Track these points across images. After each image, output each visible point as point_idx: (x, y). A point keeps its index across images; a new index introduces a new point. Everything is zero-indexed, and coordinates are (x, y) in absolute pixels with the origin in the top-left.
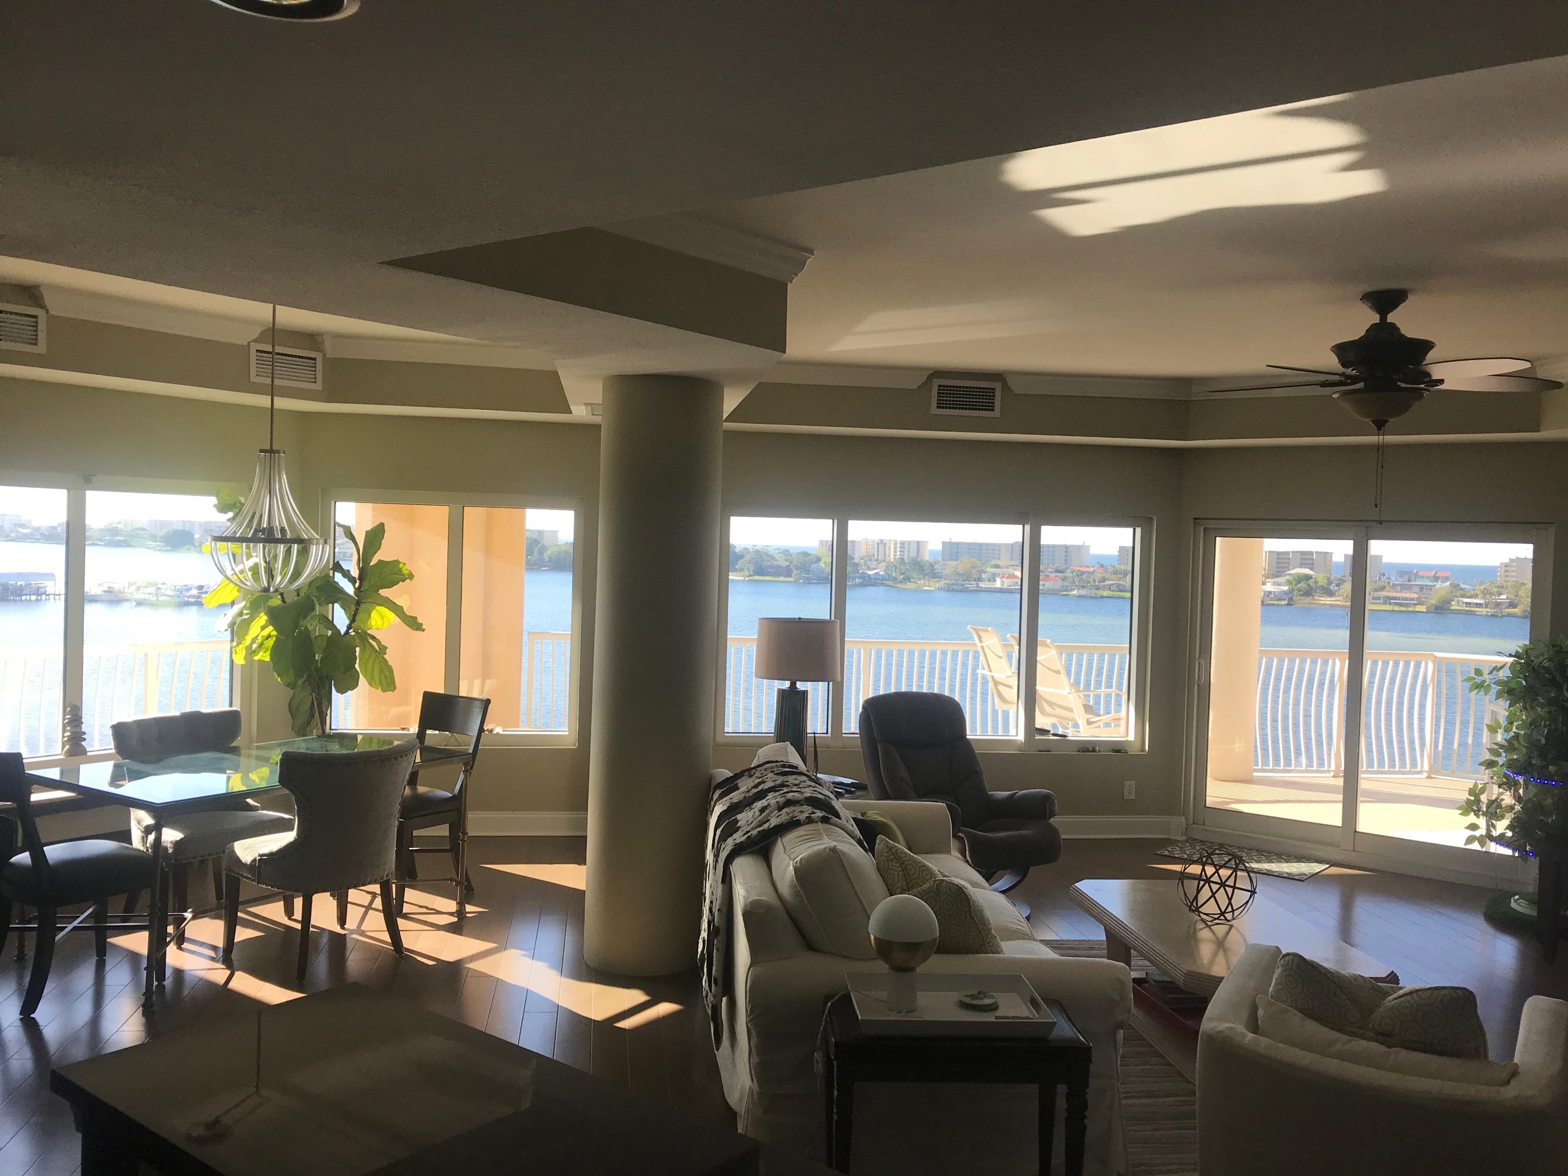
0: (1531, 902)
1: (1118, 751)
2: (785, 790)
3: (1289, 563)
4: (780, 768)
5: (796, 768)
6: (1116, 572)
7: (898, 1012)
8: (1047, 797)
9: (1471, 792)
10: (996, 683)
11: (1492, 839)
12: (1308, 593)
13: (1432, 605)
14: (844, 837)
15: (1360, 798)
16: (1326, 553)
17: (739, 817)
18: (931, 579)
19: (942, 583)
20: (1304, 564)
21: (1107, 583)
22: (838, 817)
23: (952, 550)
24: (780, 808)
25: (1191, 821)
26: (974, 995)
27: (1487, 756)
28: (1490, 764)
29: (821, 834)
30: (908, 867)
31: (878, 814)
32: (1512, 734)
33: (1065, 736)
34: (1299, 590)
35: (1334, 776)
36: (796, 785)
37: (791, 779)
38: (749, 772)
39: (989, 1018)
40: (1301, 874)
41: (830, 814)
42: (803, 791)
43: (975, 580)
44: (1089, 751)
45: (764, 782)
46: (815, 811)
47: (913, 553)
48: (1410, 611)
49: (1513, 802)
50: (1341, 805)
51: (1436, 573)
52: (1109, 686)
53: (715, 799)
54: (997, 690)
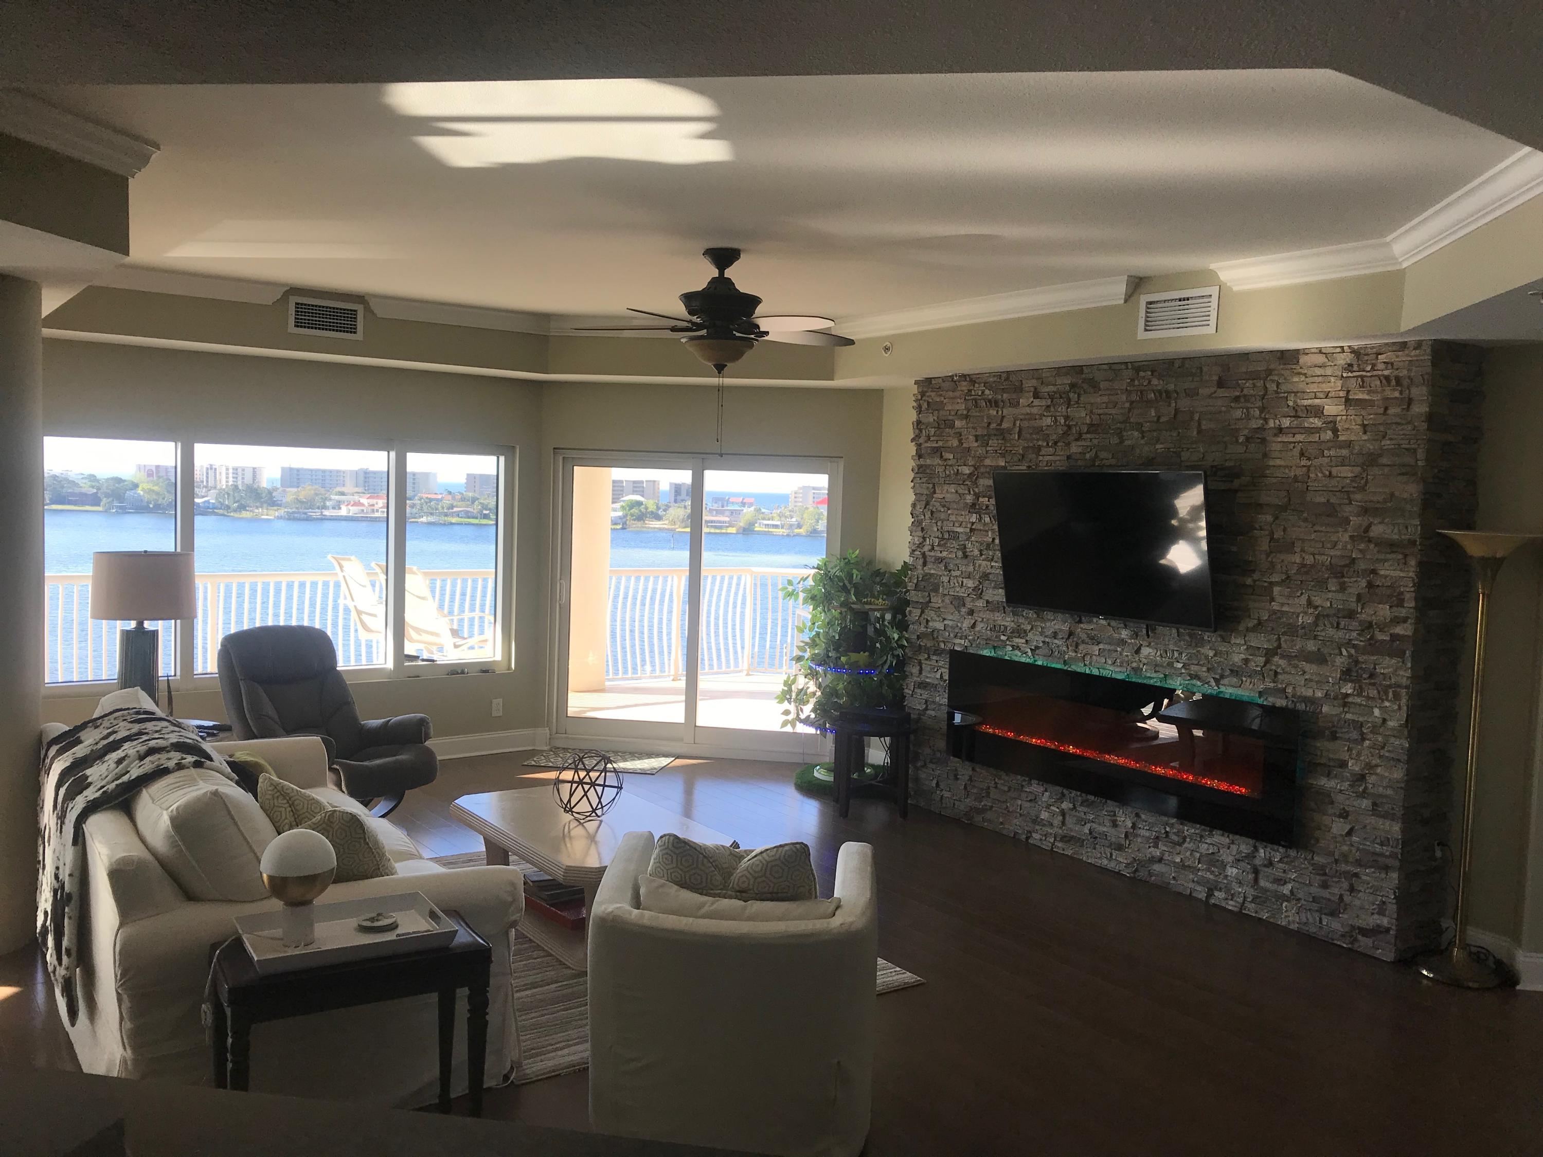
0: (829, 770)
1: (486, 671)
2: (145, 738)
3: (622, 491)
4: (134, 716)
5: (153, 714)
6: (463, 499)
7: (296, 947)
8: (422, 722)
9: (786, 683)
10: (359, 613)
11: (801, 721)
12: (641, 518)
13: (741, 527)
14: (222, 780)
15: (698, 697)
16: (654, 481)
17: (88, 772)
18: (269, 508)
19: (282, 512)
20: (636, 491)
21: (455, 509)
22: (211, 760)
23: (293, 477)
24: (141, 758)
25: (554, 730)
26: (373, 918)
27: (796, 652)
28: (799, 659)
29: (195, 779)
30: (296, 803)
31: (248, 754)
32: (814, 633)
33: (433, 661)
34: (632, 515)
35: (673, 680)
36: (157, 732)
37: (150, 726)
38: (94, 723)
39: (391, 936)
40: (652, 769)
41: (202, 759)
42: (166, 736)
43: (318, 508)
44: (458, 673)
45: (116, 732)
46: (185, 756)
47: (248, 480)
48: (724, 533)
49: (815, 689)
50: (683, 705)
51: (743, 499)
52: (472, 609)
53: (50, 757)
54: (360, 619)
